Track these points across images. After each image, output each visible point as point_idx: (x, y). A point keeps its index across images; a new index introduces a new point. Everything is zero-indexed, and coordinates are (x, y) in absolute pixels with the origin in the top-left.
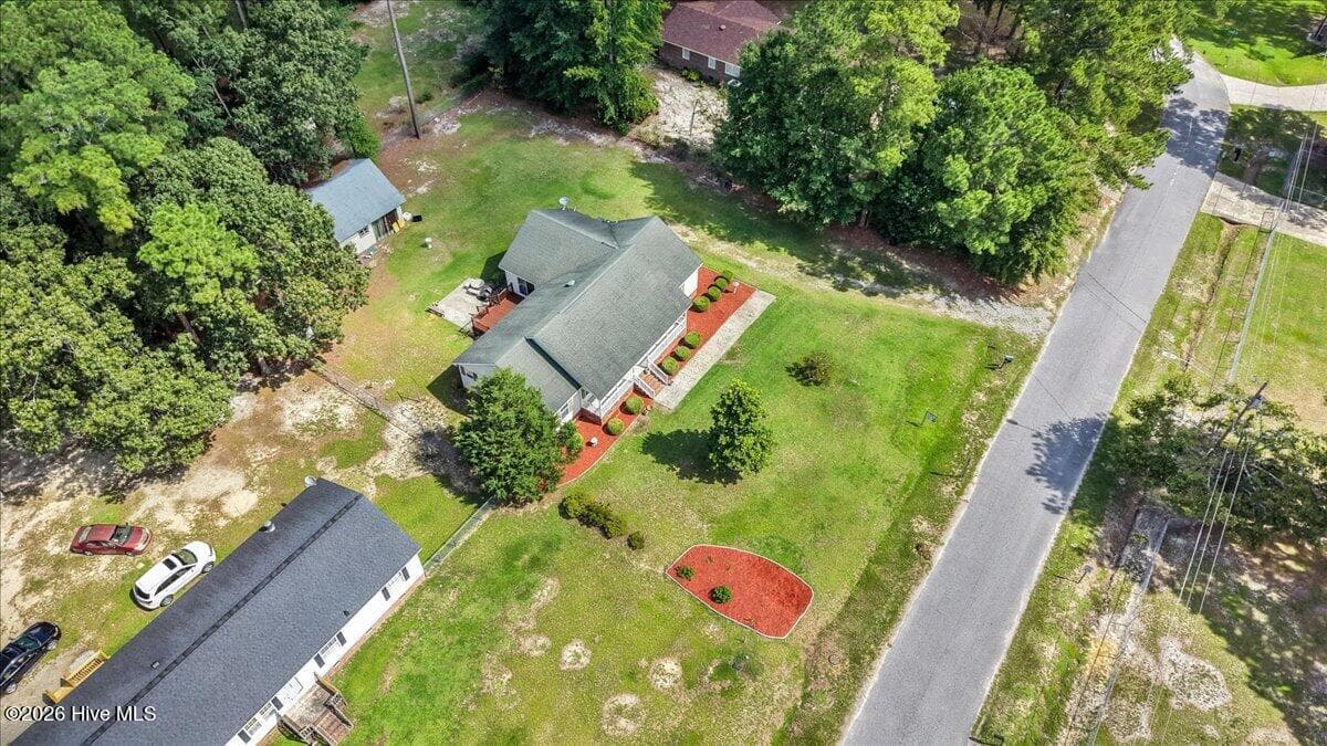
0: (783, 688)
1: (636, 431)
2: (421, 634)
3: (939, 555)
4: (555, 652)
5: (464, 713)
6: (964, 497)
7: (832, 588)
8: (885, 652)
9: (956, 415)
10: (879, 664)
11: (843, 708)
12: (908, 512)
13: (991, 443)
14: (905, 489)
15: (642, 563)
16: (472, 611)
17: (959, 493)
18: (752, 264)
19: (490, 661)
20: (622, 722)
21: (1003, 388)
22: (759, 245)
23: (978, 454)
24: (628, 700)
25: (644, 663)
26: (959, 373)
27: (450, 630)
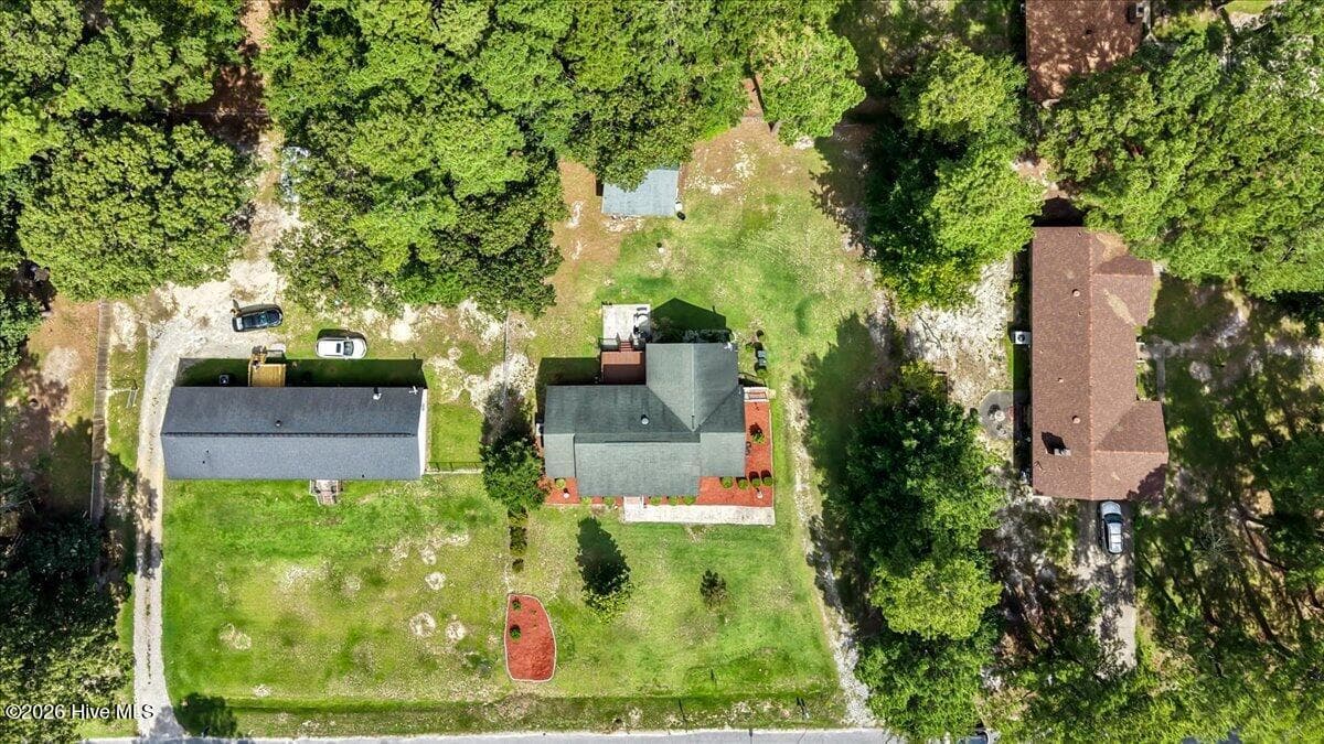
0: (486, 692)
1: (595, 511)
2: (398, 496)
3: (620, 734)
4: (432, 569)
5: (376, 549)
6: (672, 732)
7: (561, 686)
8: (540, 733)
9: (741, 697)
10: (530, 734)
11: (494, 728)
12: (642, 703)
13: (728, 729)
14: (658, 694)
15: (508, 578)
16: (425, 509)
17: (673, 727)
18: (799, 487)
19: (407, 540)
20: (419, 627)
21: (784, 718)
22: (820, 478)
23: (713, 725)
24: (432, 623)
25: (454, 617)
26: (779, 683)
27: (409, 507)
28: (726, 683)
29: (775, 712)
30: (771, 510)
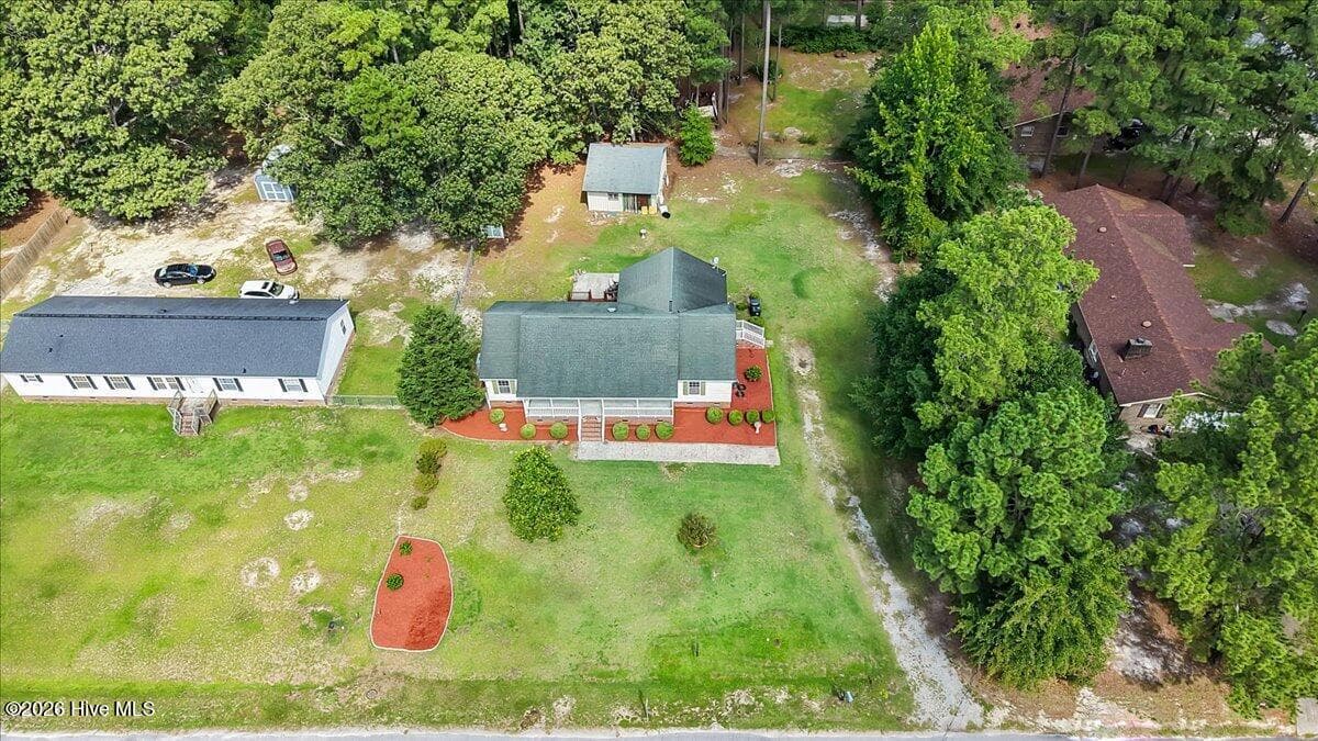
0: (328, 668)
6: (622, 731)
7: (450, 660)
8: (400, 730)
10: (383, 731)
11: (324, 721)
12: (576, 689)
13: (717, 728)
17: (625, 724)
21: (811, 714)
23: (692, 723)
24: (276, 570)
26: (799, 662)
28: (715, 660)
29: (796, 704)
30: (773, 450)
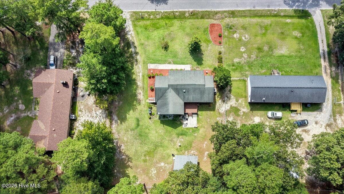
0: (227, 20)
1: (199, 68)
2: (255, 72)
3: (191, 10)
4: (244, 52)
5: (260, 58)
6: (177, 10)
7: (207, 22)
8: (212, 10)
9: (159, 19)
10: (215, 10)
11: (225, 11)
12: (185, 18)
13: (162, 11)
14: (181, 20)
15: (222, 50)
16: (247, 68)
17: (177, 12)
18: (141, 74)
19: (252, 60)
20: (247, 37)
21: (147, 14)
23: (166, 12)
24: (243, 38)
25: (237, 40)
26: (148, 23)
27: (252, 69)
28: (162, 23)
29: (149, 15)
30: (149, 68)
